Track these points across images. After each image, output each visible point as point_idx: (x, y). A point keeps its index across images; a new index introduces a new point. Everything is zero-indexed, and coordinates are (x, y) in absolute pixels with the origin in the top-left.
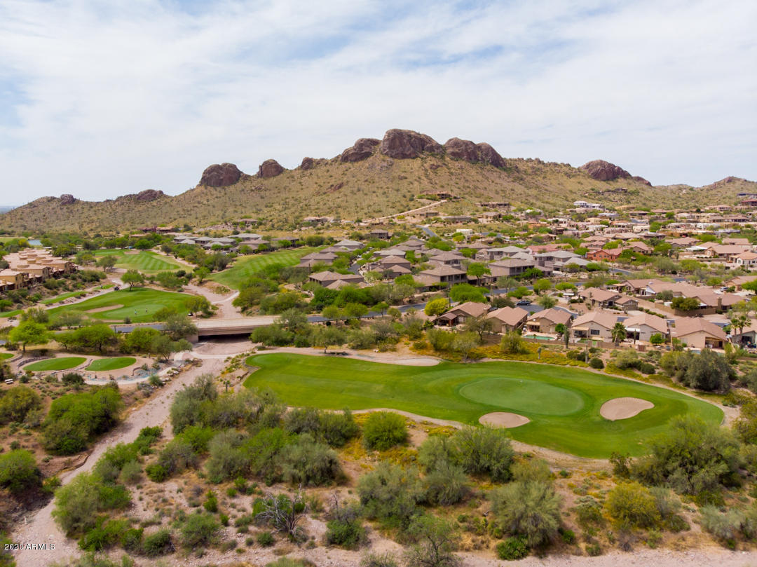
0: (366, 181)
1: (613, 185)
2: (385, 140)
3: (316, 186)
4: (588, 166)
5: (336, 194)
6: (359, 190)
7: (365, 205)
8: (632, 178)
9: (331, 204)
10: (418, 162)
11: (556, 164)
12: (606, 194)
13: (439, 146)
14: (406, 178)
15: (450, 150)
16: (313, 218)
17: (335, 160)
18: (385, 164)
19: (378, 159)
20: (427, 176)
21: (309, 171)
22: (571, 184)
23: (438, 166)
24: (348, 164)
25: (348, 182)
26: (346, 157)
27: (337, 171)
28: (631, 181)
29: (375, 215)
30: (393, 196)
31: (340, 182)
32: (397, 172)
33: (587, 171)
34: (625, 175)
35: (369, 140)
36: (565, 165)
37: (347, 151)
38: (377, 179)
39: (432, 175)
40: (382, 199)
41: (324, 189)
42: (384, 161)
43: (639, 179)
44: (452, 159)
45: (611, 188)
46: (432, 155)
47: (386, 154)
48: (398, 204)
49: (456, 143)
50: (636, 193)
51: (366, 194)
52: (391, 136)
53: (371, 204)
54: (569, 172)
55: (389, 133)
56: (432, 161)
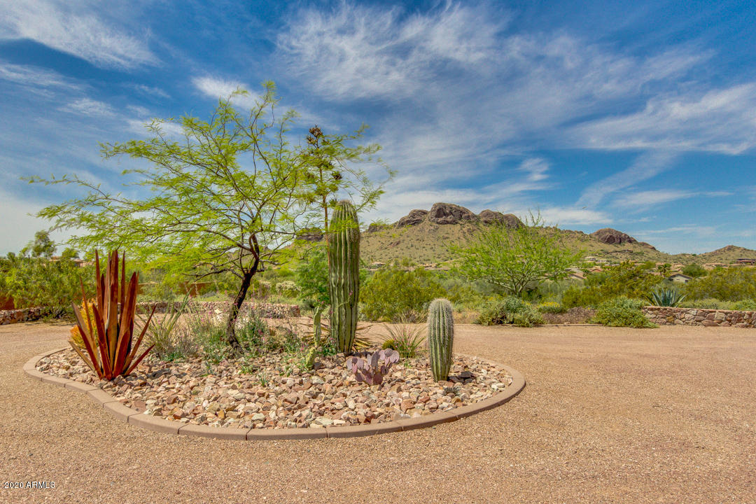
0: (418, 240)
1: (621, 248)
2: (432, 211)
3: (379, 243)
4: (598, 233)
5: (395, 249)
6: (412, 246)
7: (416, 256)
8: (637, 243)
9: (391, 255)
10: (458, 227)
11: (570, 231)
12: (614, 254)
13: (474, 216)
14: (447, 238)
15: (482, 220)
16: (379, 263)
17: (394, 225)
18: (432, 228)
19: (427, 225)
20: (465, 237)
21: (374, 233)
22: (583, 246)
23: (474, 230)
24: (403, 229)
25: (404, 240)
26: (402, 224)
27: (395, 233)
28: (636, 245)
29: (425, 262)
30: (439, 250)
31: (398, 241)
32: (441, 234)
33: (597, 237)
34: (631, 241)
35: (419, 211)
36: (578, 232)
37: (403, 219)
38: (426, 239)
39: (469, 236)
40: (430, 252)
41: (385, 246)
42: (431, 226)
43: (644, 244)
44: (484, 225)
45: (618, 249)
46: (470, 222)
47: (433, 221)
48: (442, 256)
49: (488, 214)
50: (641, 254)
51: (418, 249)
52: (438, 208)
53: (422, 255)
54: (583, 238)
55: (435, 206)
56: (468, 226)
